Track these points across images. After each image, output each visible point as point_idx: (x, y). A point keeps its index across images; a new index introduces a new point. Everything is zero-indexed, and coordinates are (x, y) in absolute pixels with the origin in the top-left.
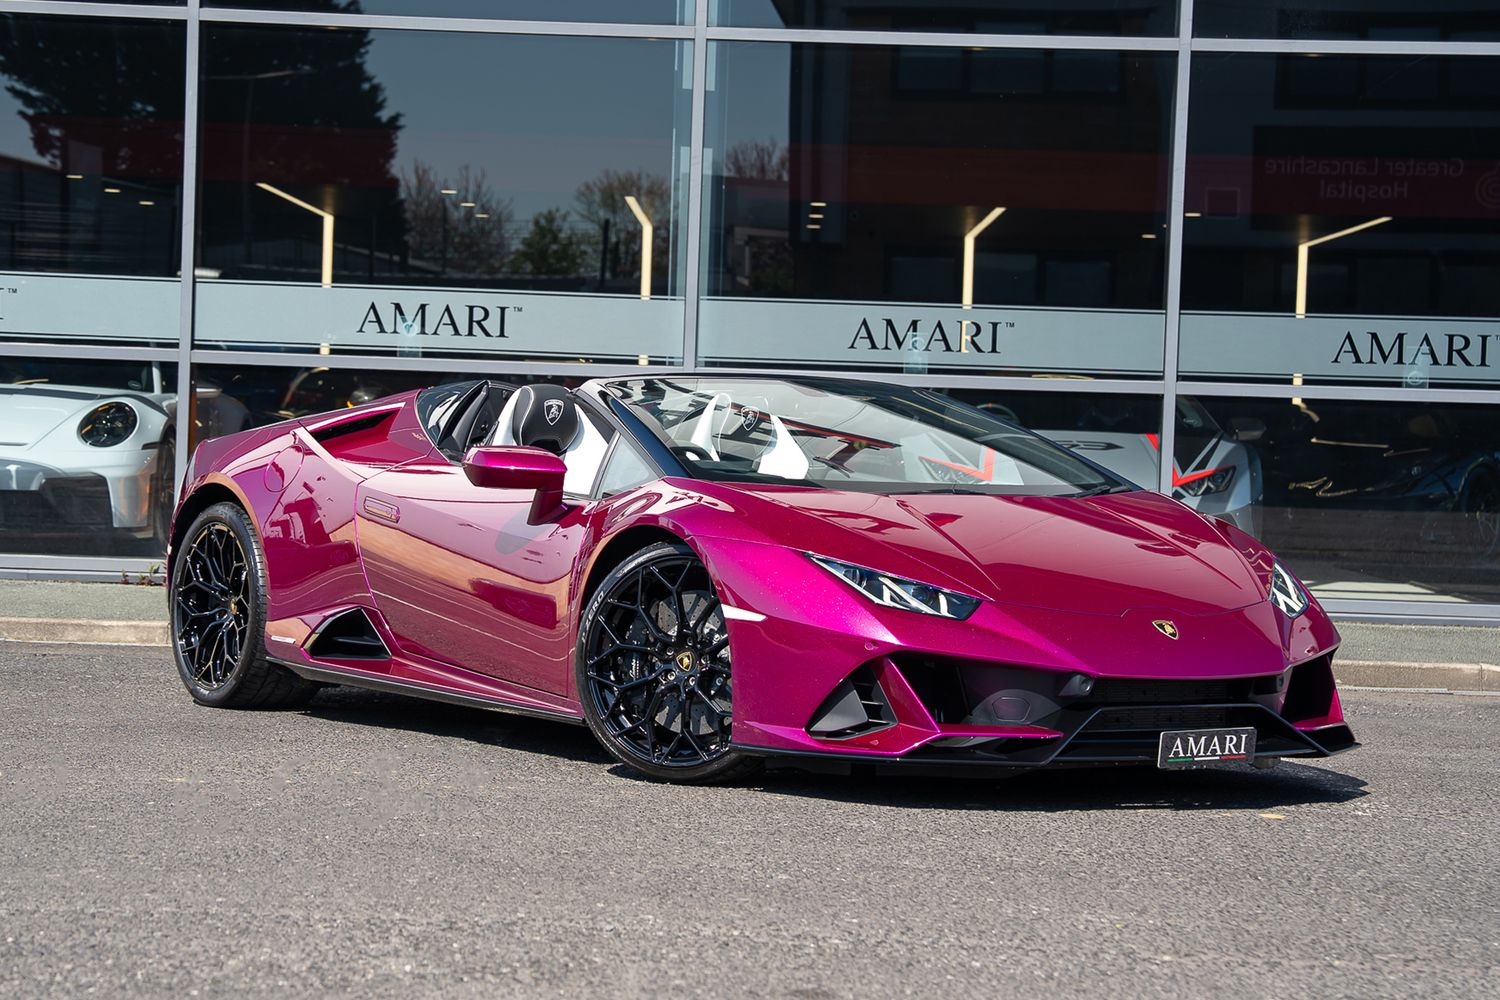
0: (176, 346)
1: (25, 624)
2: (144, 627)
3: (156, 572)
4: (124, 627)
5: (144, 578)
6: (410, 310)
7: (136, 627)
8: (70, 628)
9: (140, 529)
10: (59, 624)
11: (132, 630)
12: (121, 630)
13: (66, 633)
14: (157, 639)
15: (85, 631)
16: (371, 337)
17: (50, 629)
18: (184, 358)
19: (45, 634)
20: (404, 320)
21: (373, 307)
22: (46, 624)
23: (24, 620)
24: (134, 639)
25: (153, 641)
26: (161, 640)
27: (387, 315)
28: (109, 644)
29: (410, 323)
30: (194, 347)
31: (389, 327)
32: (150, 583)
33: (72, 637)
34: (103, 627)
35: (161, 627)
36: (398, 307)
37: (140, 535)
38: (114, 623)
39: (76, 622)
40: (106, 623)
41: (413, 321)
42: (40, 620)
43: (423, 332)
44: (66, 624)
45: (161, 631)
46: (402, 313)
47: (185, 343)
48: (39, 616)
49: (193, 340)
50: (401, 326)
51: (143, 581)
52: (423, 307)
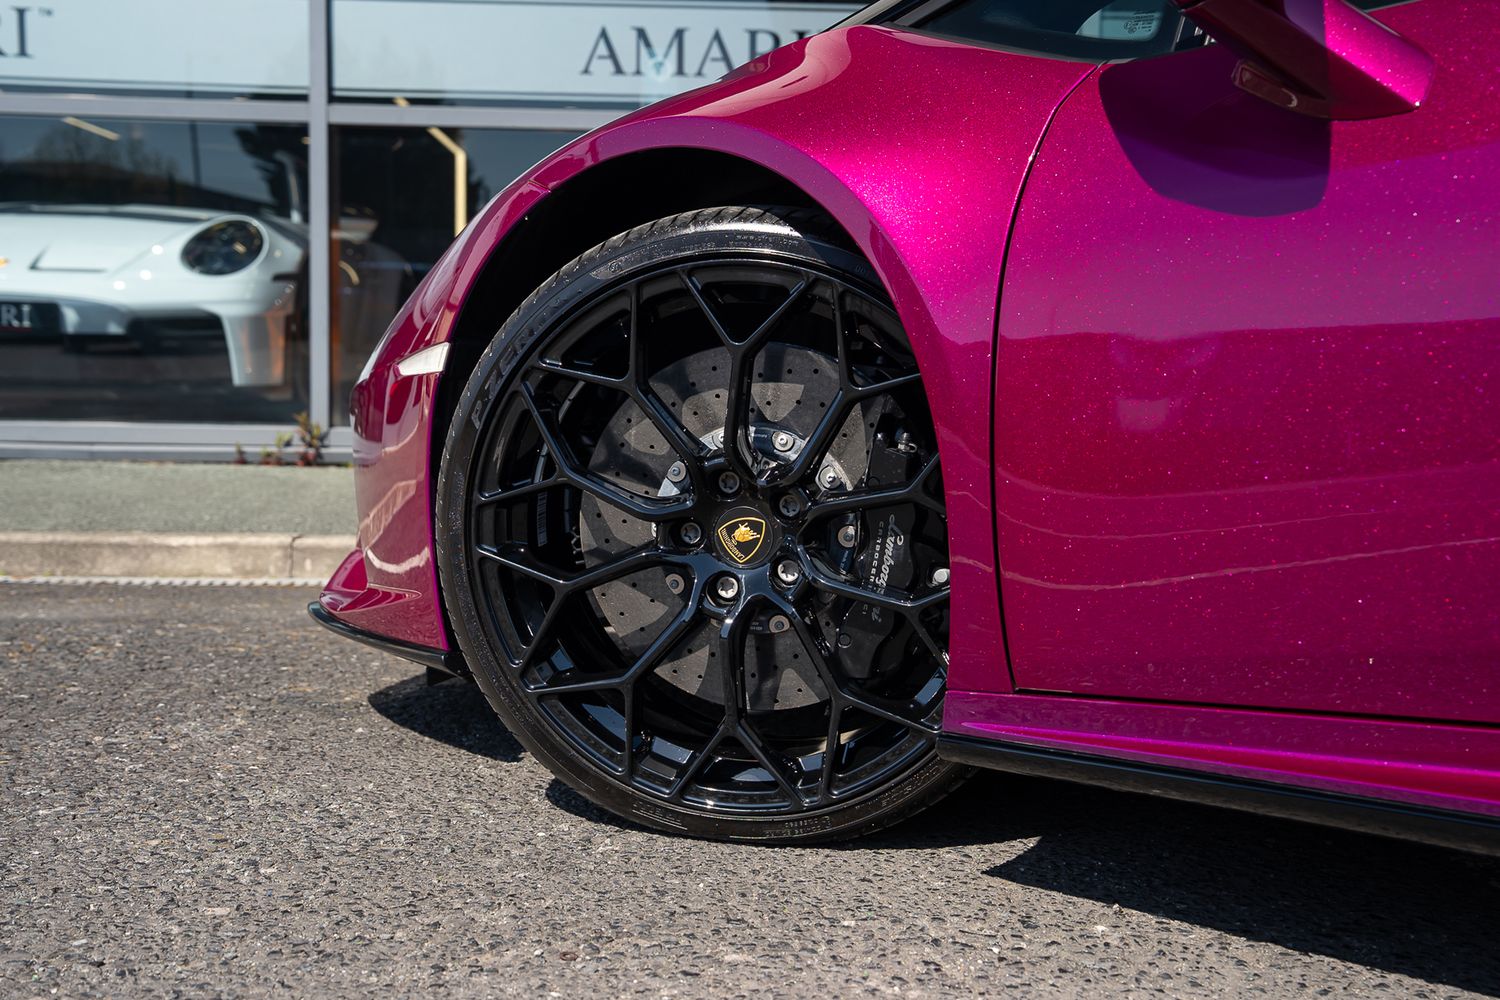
0: (303, 98)
1: (20, 545)
2: (249, 548)
3: (288, 444)
4: (210, 547)
5: (269, 455)
6: (661, 38)
7: (232, 547)
8: (107, 552)
9: (272, 388)
10: (86, 545)
11: (225, 553)
12: (205, 552)
13: (100, 561)
14: (272, 569)
15: (135, 557)
16: (603, 83)
17: (68, 555)
18: (318, 118)
19: (59, 564)
20: (652, 55)
21: (604, 34)
22: (61, 545)
23: (19, 537)
24: (228, 570)
25: (263, 572)
26: (280, 571)
27: (626, 45)
28: (178, 581)
29: (659, 58)
30: (332, 99)
31: (628, 64)
32: (281, 462)
33: (111, 571)
34: (169, 548)
35: (281, 547)
36: (642, 34)
37: (273, 397)
38: (190, 540)
39: (117, 539)
40: (175, 541)
41: (666, 55)
42: (49, 537)
43: (680, 71)
44: (98, 545)
45: (278, 553)
46: (648, 45)
47: (319, 96)
48: (54, 529)
49: (330, 88)
50: (647, 64)
51: (268, 460)
52: (679, 34)
